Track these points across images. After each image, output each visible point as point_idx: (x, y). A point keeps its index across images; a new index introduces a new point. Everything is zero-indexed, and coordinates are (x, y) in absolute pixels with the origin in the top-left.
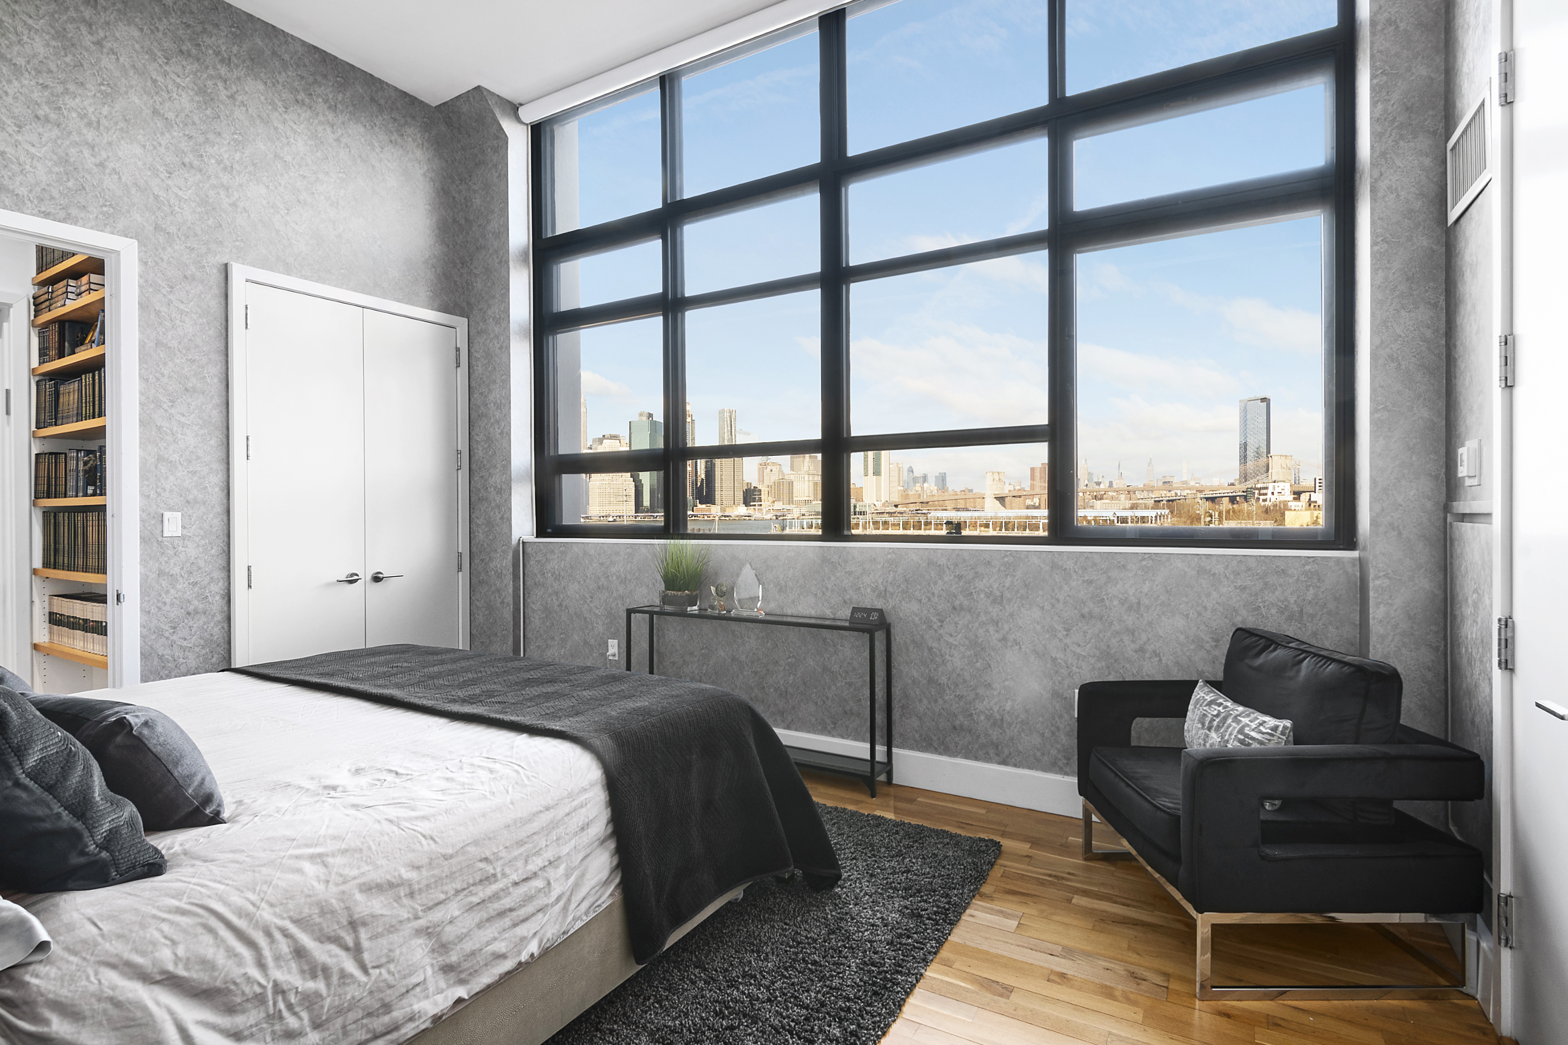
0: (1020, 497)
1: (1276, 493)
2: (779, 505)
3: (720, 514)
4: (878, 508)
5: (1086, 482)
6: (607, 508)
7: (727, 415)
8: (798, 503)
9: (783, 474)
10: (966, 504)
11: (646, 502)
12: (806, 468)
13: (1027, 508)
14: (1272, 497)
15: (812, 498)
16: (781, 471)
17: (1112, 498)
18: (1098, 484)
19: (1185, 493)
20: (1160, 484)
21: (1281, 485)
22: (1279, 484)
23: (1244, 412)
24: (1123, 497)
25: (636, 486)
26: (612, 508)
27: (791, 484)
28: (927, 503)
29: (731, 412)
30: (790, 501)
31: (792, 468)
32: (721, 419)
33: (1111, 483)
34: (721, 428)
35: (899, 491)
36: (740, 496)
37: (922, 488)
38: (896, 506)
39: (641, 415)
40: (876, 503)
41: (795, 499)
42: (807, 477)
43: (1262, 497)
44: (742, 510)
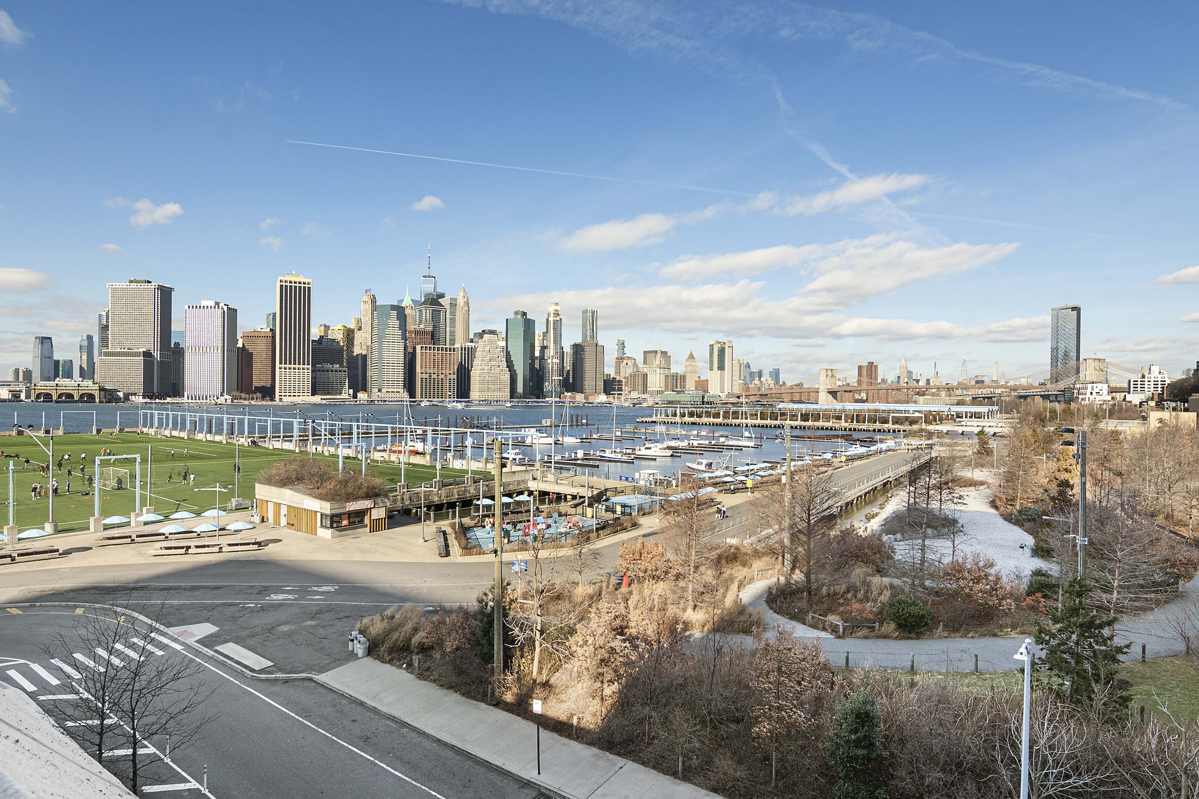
0: (850, 391)
1: (1094, 393)
2: (635, 395)
3: (584, 401)
4: (723, 398)
5: (906, 380)
6: (486, 394)
7: (589, 315)
8: (652, 394)
9: (637, 367)
10: (801, 397)
11: (520, 389)
12: (658, 362)
13: (856, 402)
14: (1091, 397)
15: (663, 389)
16: (635, 364)
17: (933, 394)
18: (918, 381)
19: (998, 391)
20: (973, 383)
21: (1100, 386)
22: (1097, 385)
23: (1056, 318)
24: (943, 394)
25: (511, 376)
26: (490, 394)
27: (645, 376)
28: (767, 395)
29: (593, 313)
30: (645, 391)
31: (645, 362)
32: (584, 319)
33: (928, 381)
34: (584, 326)
35: (740, 384)
36: (601, 385)
37: (761, 382)
38: (738, 397)
39: (516, 313)
40: (721, 394)
41: (648, 389)
42: (658, 370)
43: (1080, 397)
44: (603, 398)
